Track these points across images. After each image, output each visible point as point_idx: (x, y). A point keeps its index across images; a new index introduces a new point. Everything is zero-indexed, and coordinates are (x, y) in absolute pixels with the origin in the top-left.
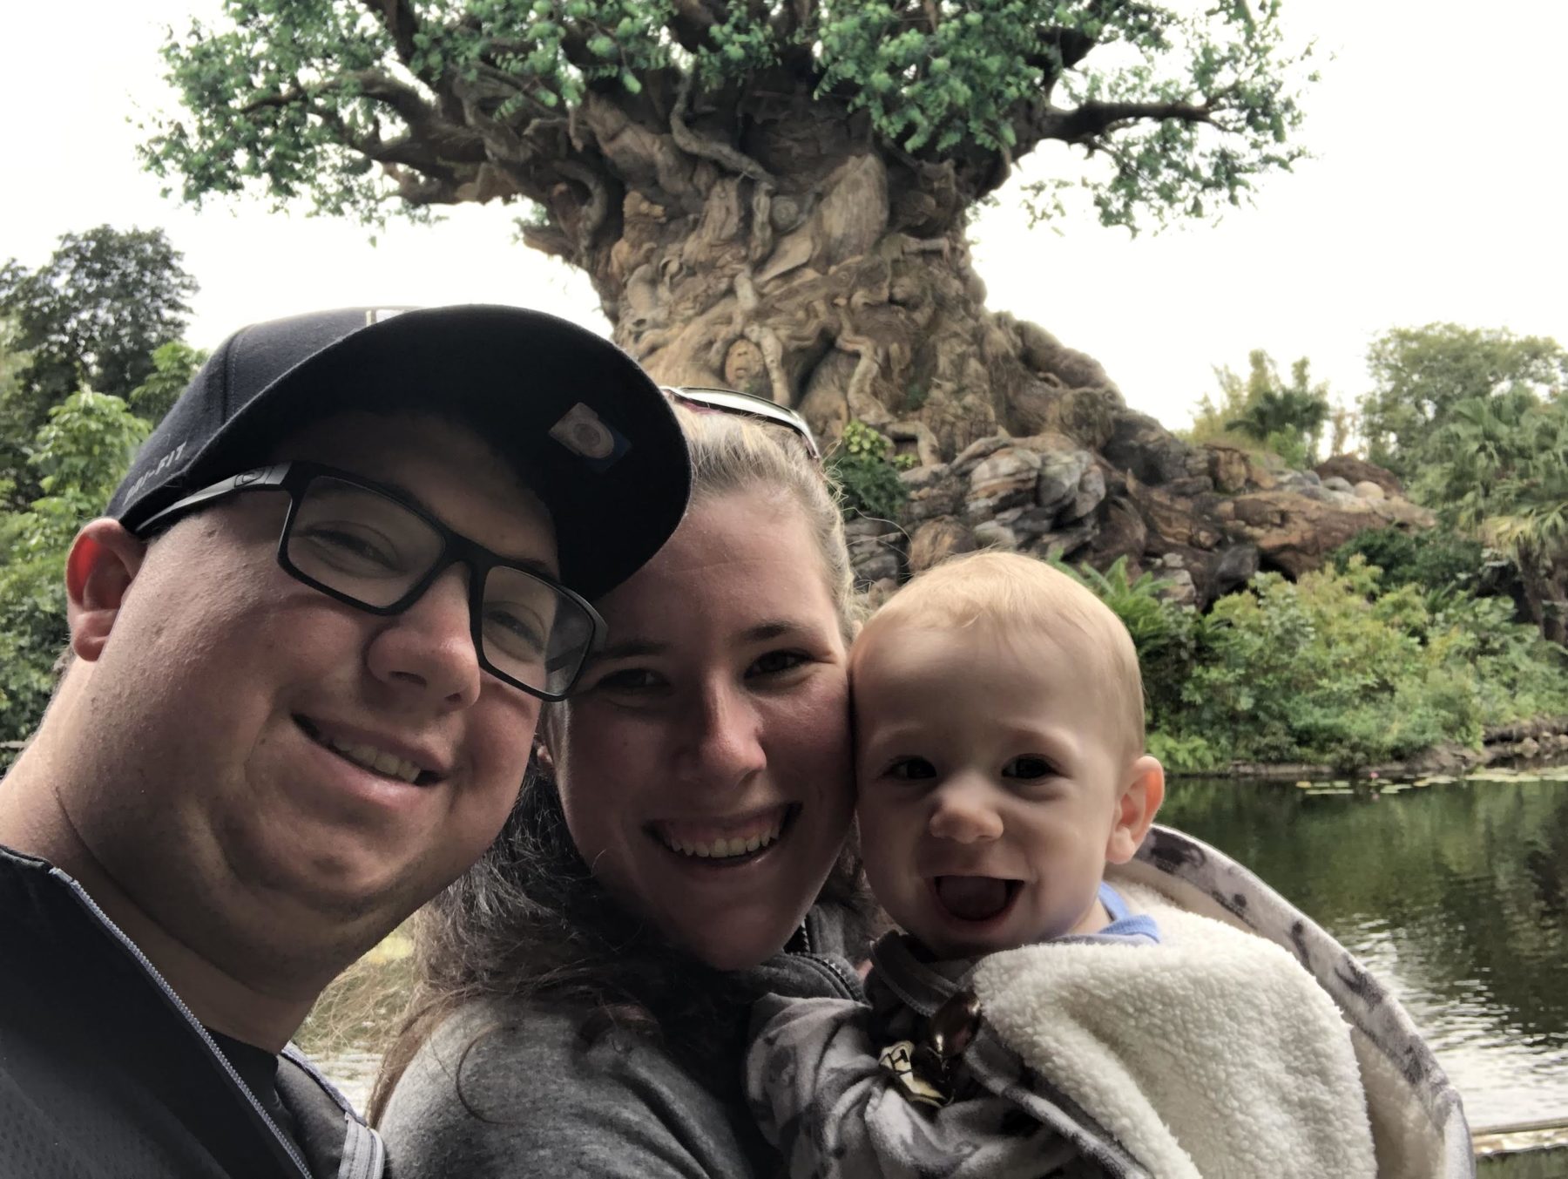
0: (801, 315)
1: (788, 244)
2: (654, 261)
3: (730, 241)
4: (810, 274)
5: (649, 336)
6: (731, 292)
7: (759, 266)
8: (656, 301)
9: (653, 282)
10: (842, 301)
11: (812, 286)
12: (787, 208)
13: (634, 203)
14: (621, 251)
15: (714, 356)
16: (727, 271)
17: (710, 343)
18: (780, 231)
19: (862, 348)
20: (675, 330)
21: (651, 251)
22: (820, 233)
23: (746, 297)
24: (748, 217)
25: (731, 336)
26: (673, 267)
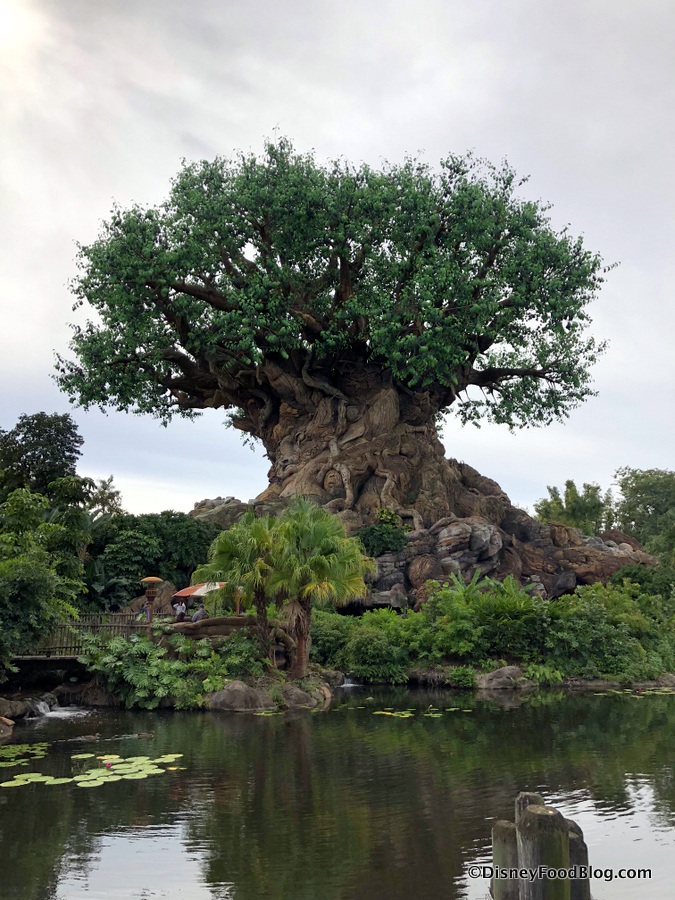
0: (359, 459)
1: (353, 427)
2: (293, 434)
3: (327, 425)
4: (364, 441)
5: (289, 468)
6: (327, 448)
7: (340, 437)
8: (293, 452)
9: (292, 444)
10: (378, 454)
11: (364, 446)
12: (353, 411)
13: (284, 408)
14: (278, 428)
15: (319, 477)
16: (326, 439)
17: (318, 471)
18: (350, 422)
19: (387, 475)
20: (301, 466)
21: (292, 429)
22: (368, 423)
23: (334, 450)
24: (336, 415)
25: (327, 468)
26: (301, 437)
